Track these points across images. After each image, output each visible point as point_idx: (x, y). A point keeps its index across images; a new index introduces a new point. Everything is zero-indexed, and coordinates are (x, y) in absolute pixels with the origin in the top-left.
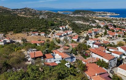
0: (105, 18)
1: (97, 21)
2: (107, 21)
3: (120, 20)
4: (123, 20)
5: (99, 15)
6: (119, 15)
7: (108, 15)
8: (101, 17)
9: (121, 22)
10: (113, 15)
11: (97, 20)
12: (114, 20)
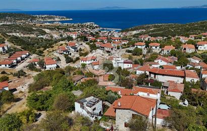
0: (57, 25)
1: (47, 31)
2: (61, 29)
3: (79, 26)
4: (82, 26)
5: (42, 20)
6: (71, 19)
7: (57, 19)
8: (48, 24)
9: (80, 30)
10: (63, 20)
11: (45, 28)
12: (70, 27)
